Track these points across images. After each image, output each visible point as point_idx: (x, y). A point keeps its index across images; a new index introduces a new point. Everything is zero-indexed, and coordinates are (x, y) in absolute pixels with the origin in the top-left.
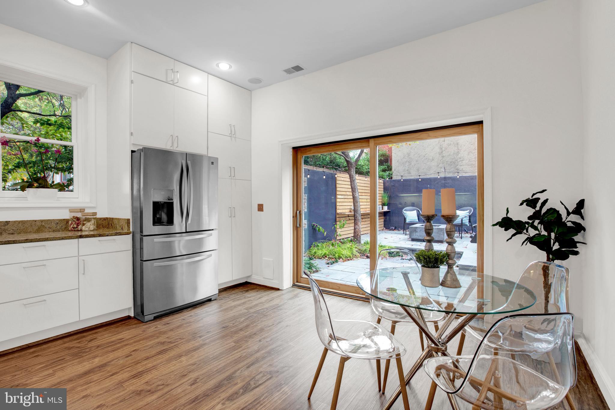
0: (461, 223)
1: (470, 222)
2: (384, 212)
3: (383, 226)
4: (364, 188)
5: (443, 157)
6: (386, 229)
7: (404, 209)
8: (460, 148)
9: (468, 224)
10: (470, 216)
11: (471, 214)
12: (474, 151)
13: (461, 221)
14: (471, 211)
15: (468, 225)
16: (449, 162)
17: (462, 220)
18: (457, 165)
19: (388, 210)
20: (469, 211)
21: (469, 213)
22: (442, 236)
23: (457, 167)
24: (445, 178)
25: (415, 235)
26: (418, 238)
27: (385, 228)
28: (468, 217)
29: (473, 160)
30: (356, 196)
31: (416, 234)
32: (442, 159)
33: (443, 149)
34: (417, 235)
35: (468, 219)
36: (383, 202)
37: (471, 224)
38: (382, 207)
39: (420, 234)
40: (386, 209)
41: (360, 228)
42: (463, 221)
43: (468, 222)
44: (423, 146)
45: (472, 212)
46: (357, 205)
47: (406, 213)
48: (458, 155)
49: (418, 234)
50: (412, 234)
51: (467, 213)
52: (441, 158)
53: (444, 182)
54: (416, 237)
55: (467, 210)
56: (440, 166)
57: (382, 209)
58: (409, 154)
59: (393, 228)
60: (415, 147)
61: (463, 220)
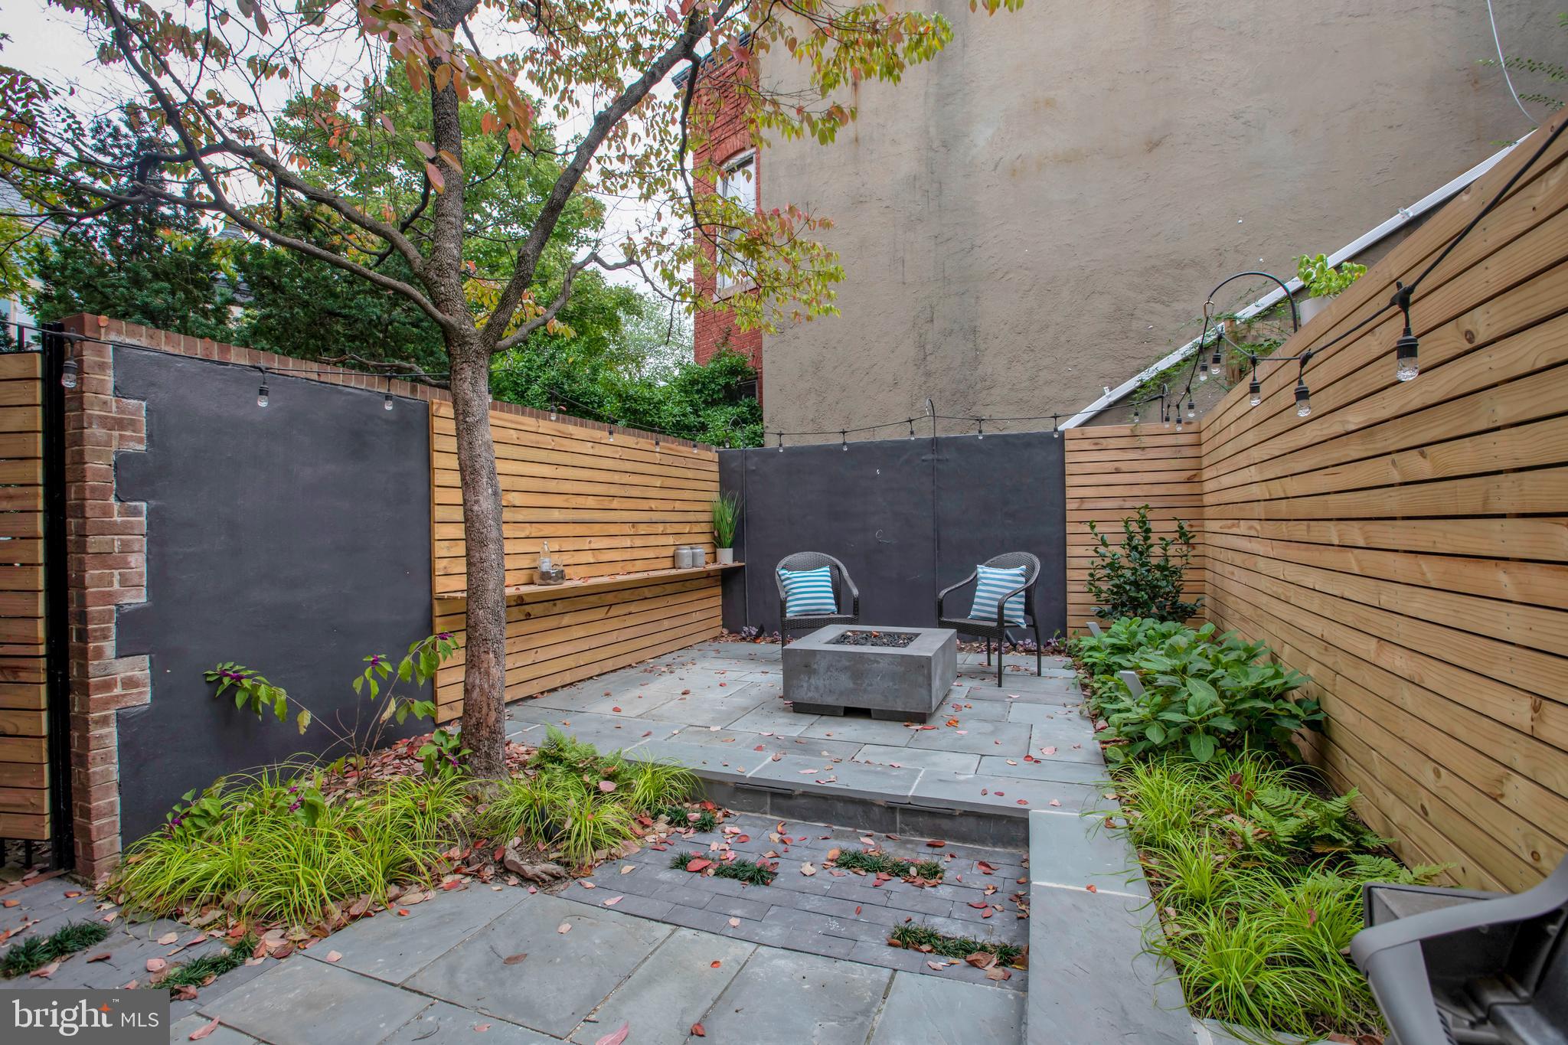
0: (996, 616)
1: (1028, 610)
2: (723, 570)
3: (719, 621)
4: (616, 478)
5: (928, 374)
6: (730, 633)
7: (783, 562)
8: (983, 346)
9: (1022, 620)
10: (1028, 591)
11: (1032, 581)
12: (1026, 357)
13: (996, 610)
14: (1031, 569)
15: (1024, 626)
16: (948, 393)
17: (1001, 608)
18: (974, 403)
19: (737, 564)
20: (1024, 567)
21: (1027, 576)
22: (924, 692)
23: (974, 408)
24: (935, 443)
25: (805, 685)
26: (819, 702)
27: (725, 631)
28: (1023, 593)
29: (1023, 385)
30: (476, 508)
31: (813, 681)
32: (925, 382)
33: (929, 348)
34: (817, 688)
35: (1023, 600)
36: (716, 534)
37: (1034, 621)
38: (715, 553)
39: (827, 682)
40: (727, 558)
41: (492, 686)
42: (1005, 612)
43: (1022, 613)
44: (863, 338)
45: (1036, 574)
46: (482, 560)
47: (788, 579)
48: (976, 369)
49: (820, 683)
50: (795, 682)
51: (1018, 575)
52: (923, 379)
53: (929, 457)
54: (810, 694)
55: (1016, 565)
56: (918, 405)
57: (715, 561)
58: (817, 367)
59: (754, 631)
60: (839, 342)
61: (1006, 605)
